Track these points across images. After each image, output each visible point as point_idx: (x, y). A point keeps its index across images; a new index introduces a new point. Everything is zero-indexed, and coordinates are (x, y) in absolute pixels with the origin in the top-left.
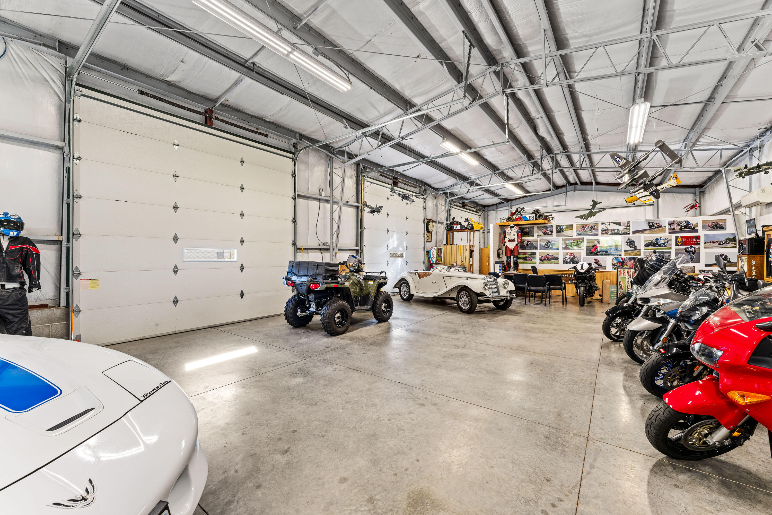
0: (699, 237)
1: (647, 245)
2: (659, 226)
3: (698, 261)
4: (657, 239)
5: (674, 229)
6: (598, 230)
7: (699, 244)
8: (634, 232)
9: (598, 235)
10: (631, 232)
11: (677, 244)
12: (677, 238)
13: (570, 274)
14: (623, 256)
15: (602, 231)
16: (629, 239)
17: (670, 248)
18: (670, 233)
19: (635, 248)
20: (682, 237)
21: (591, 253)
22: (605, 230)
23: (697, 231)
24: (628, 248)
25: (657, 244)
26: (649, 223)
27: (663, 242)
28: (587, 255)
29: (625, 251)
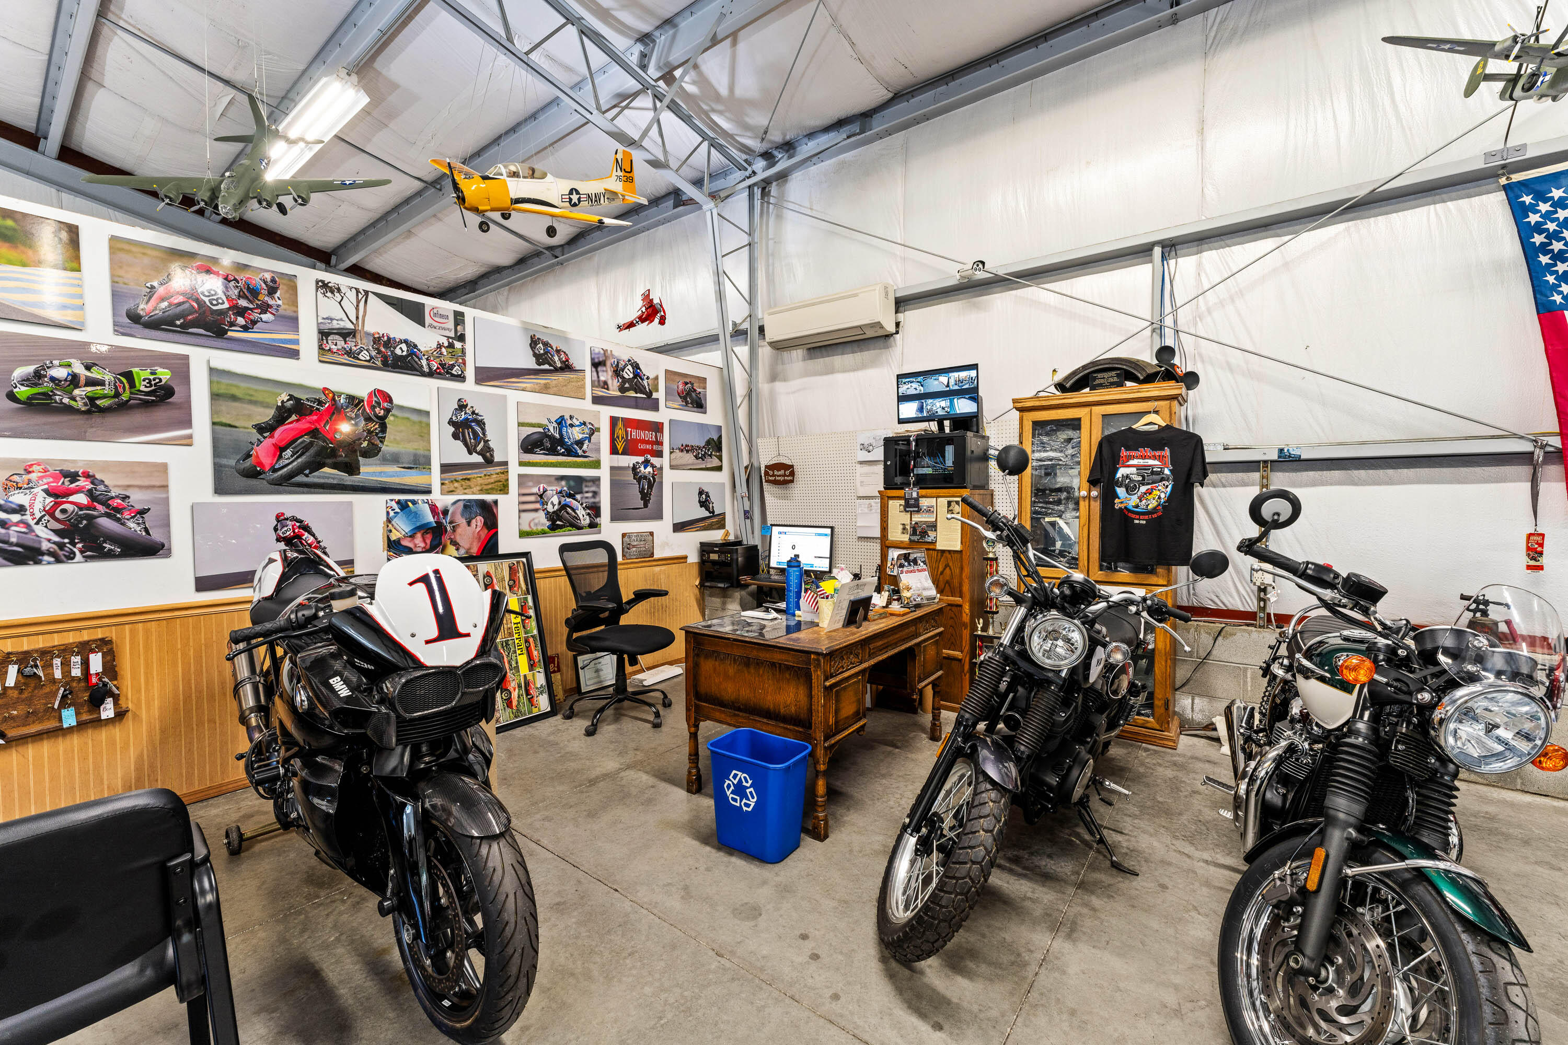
0: (657, 427)
1: (529, 445)
2: (567, 367)
3: (659, 516)
4: (561, 422)
5: (605, 385)
6: (293, 322)
7: (659, 454)
8: (486, 375)
9: (294, 354)
10: (470, 373)
11: (614, 451)
12: (614, 421)
13: (65, 652)
14: (442, 500)
15: (324, 334)
16: (462, 407)
17: (596, 464)
18: (597, 400)
19: (489, 461)
20: (628, 422)
21: (253, 474)
22: (346, 334)
23: (654, 406)
24: (459, 453)
25: (561, 441)
26: (534, 342)
27: (576, 434)
28: (220, 489)
29: (446, 468)
